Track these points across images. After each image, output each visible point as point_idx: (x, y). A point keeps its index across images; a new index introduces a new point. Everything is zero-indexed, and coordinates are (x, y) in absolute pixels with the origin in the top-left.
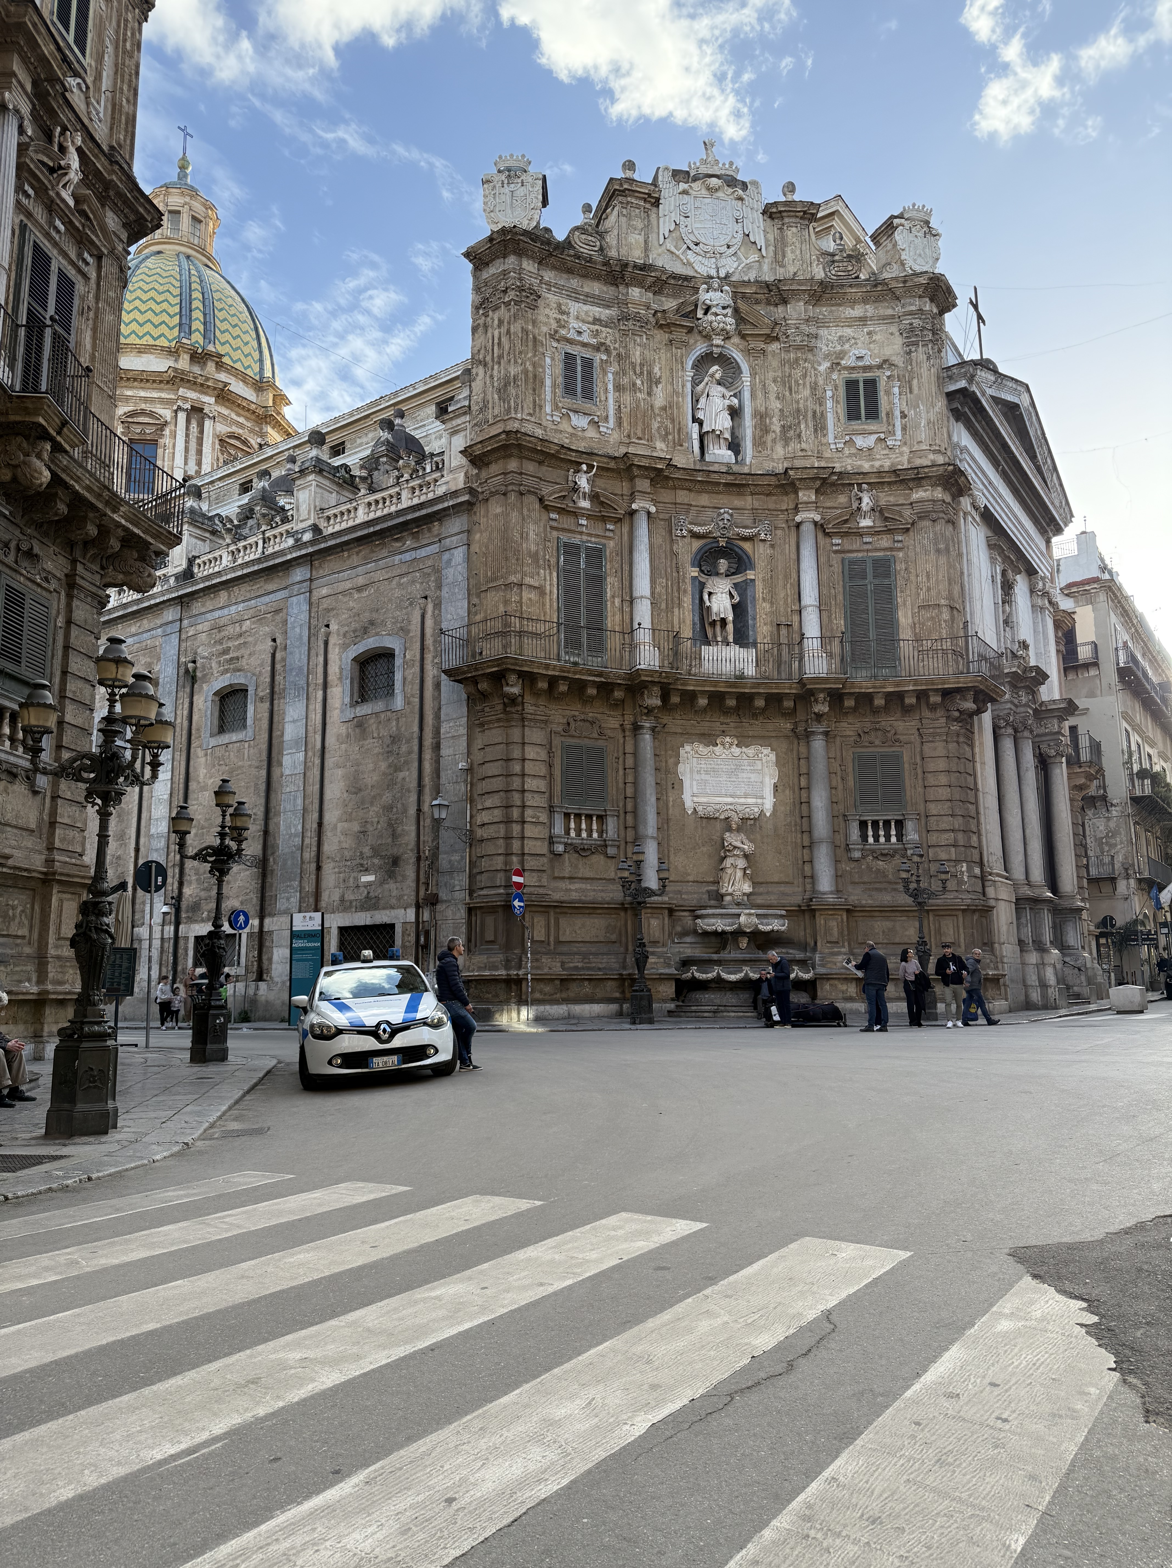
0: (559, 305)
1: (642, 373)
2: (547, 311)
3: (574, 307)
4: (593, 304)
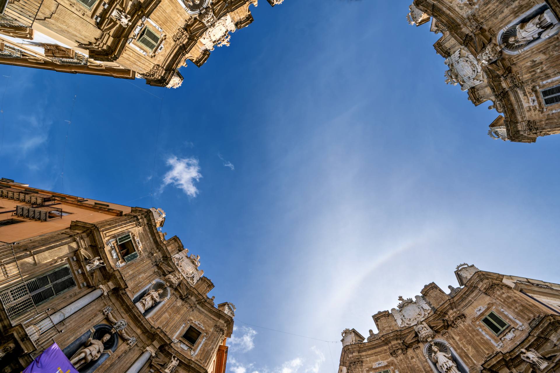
0: (528, 111)
1: (534, 71)
2: (533, 115)
3: (525, 105)
4: (519, 98)
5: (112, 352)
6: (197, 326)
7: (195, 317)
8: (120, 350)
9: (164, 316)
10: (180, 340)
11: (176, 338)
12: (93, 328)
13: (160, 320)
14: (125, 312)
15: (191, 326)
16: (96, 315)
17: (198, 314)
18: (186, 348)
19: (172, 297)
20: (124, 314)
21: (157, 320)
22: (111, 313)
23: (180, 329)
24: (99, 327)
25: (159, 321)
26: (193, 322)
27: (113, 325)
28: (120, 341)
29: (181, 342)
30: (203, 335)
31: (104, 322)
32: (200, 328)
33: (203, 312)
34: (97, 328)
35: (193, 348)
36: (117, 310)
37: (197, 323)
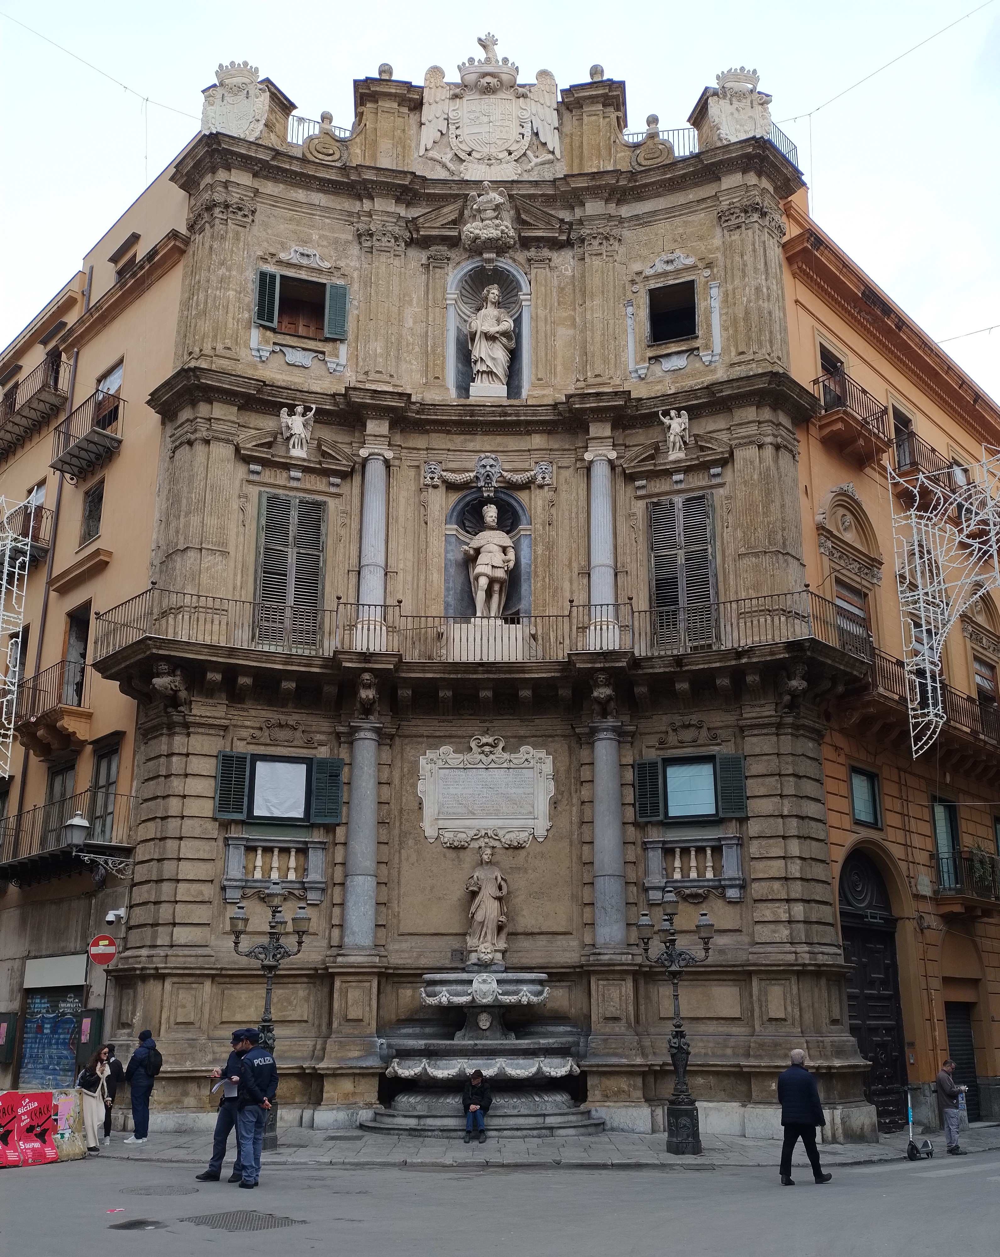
5: (529, 527)
6: (665, 274)
7: (644, 252)
8: (539, 510)
9: (559, 343)
10: (650, 359)
11: (637, 363)
12: (448, 526)
13: (559, 361)
14: (468, 437)
15: (652, 293)
16: (424, 505)
17: (642, 234)
18: (679, 362)
19: (534, 271)
20: (472, 441)
21: (553, 372)
22: (443, 471)
23: (630, 330)
24: (455, 514)
25: (559, 368)
26: (649, 272)
27: (474, 485)
28: (523, 496)
29: (656, 359)
30: (703, 280)
31: (455, 497)
32: (678, 271)
33: (654, 213)
34: (454, 519)
35: (697, 343)
36: (449, 450)
37: (660, 267)
